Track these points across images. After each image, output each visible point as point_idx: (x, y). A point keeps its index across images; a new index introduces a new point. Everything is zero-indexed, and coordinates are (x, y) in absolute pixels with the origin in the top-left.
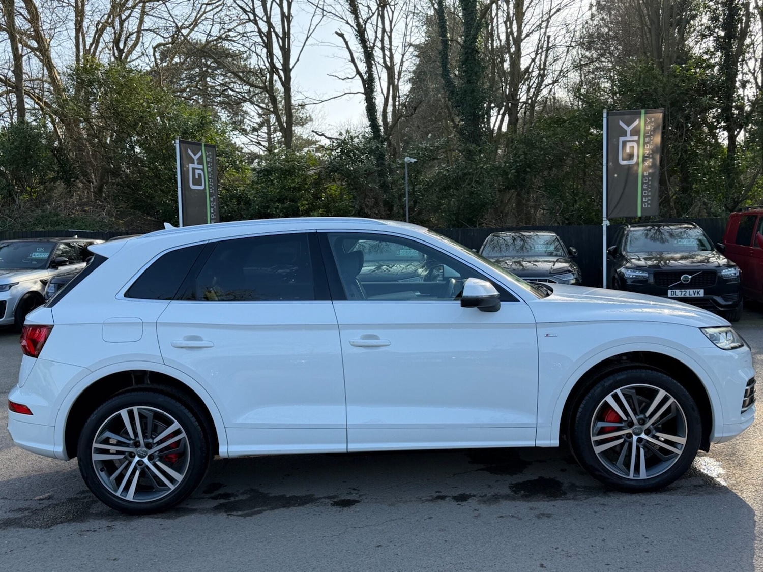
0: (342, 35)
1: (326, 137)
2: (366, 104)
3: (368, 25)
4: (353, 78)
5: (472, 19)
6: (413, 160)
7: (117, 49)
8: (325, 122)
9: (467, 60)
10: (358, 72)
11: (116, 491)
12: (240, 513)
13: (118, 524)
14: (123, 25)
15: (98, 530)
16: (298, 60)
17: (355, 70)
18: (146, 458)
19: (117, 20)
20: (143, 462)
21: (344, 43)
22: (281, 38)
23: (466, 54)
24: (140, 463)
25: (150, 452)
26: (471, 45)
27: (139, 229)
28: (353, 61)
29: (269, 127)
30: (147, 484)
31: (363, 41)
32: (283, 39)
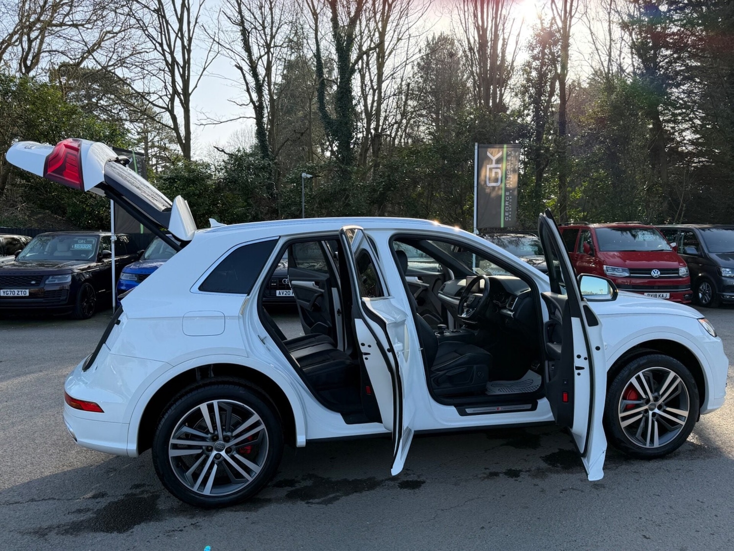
0: (240, 68)
1: (225, 153)
2: (257, 128)
3: (260, 62)
4: (248, 105)
5: (346, 65)
6: (309, 176)
7: (24, 66)
8: (198, 141)
9: (342, 98)
10: (252, 100)
11: (193, 486)
12: (317, 500)
13: (201, 520)
14: (31, 45)
15: (183, 529)
16: (196, 87)
17: (249, 98)
18: (224, 451)
19: (25, 38)
20: (221, 455)
21: (242, 75)
22: (182, 67)
23: (341, 93)
24: (218, 457)
25: (228, 445)
26: (345, 86)
27: (51, 226)
28: (248, 90)
29: (146, 143)
30: (225, 477)
31: (255, 75)
32: (184, 68)
